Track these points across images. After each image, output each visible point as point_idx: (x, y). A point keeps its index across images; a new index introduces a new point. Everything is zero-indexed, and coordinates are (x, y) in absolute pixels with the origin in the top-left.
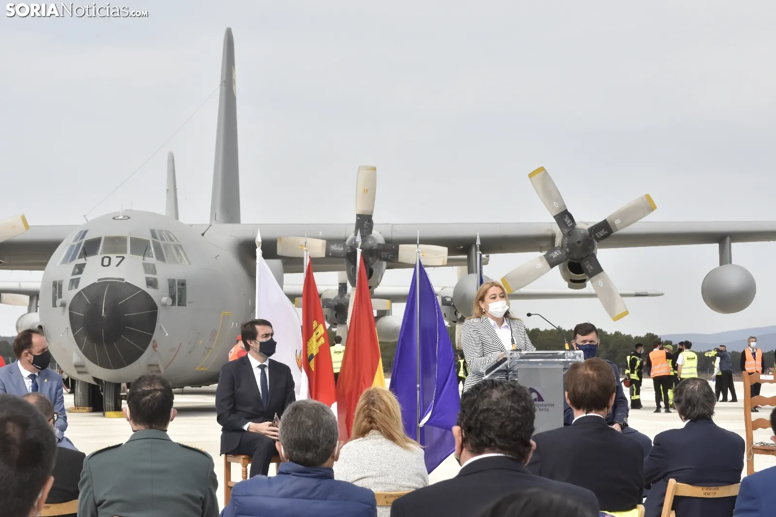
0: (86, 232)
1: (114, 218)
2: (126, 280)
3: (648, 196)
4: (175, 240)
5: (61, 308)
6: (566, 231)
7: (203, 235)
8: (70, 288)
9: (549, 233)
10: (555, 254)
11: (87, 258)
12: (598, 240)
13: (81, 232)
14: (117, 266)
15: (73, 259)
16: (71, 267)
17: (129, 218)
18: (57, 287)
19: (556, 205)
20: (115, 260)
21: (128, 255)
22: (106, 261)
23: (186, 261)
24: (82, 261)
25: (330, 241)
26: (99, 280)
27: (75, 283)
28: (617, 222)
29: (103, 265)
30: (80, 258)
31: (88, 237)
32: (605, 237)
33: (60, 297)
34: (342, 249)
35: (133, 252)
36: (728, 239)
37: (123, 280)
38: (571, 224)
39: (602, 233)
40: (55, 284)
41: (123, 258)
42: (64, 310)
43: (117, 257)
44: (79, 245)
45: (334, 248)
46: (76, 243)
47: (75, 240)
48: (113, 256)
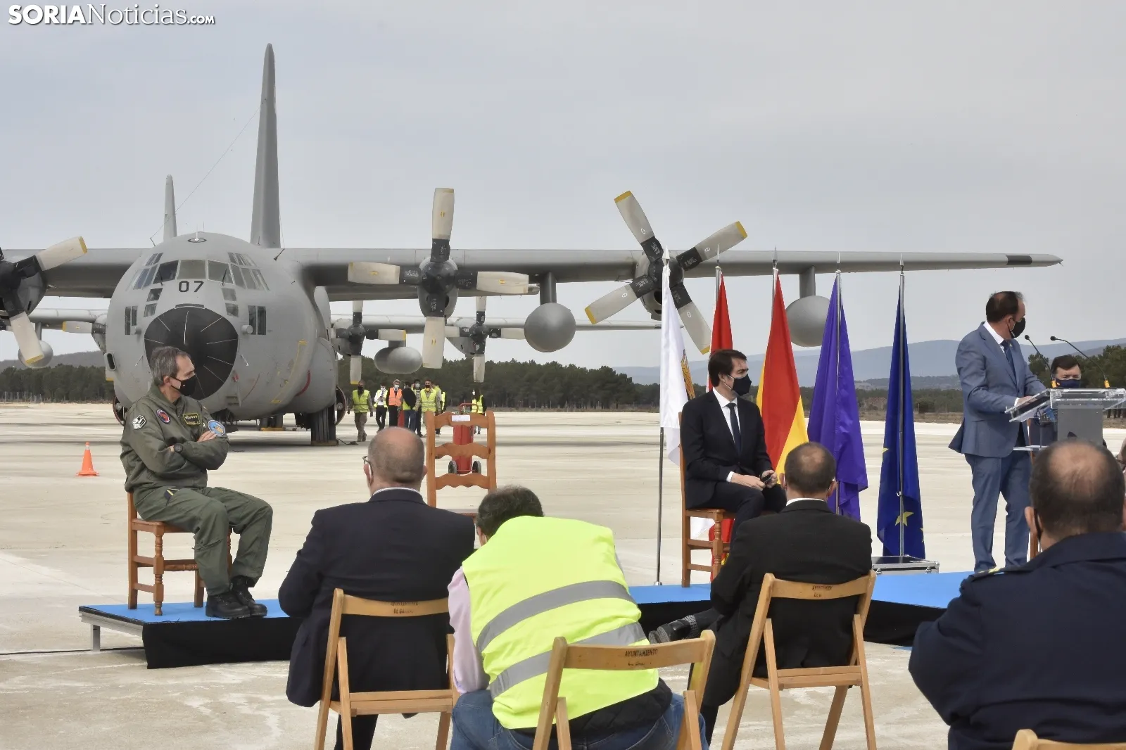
0: (160, 255)
1: (189, 241)
2: (206, 307)
3: (738, 223)
4: (253, 264)
5: (136, 335)
6: (654, 259)
7: (276, 259)
8: (146, 315)
9: (630, 261)
10: (642, 284)
11: (163, 283)
12: (687, 269)
13: (155, 255)
14: (196, 291)
15: (148, 284)
16: (146, 292)
17: (205, 240)
18: (131, 315)
19: (644, 232)
20: (193, 286)
21: (206, 280)
22: (184, 287)
23: (264, 286)
24: (158, 286)
25: (404, 268)
26: (177, 306)
27: (151, 309)
28: (707, 250)
29: (180, 290)
30: (155, 283)
31: (163, 261)
32: (694, 266)
33: (134, 323)
34: (417, 275)
35: (211, 277)
36: (813, 269)
37: (203, 306)
38: (659, 252)
39: (690, 262)
40: (127, 311)
41: (202, 283)
42: (138, 339)
43: (195, 282)
44: (154, 269)
45: (409, 274)
46: (150, 267)
47: (148, 264)
48: (191, 281)
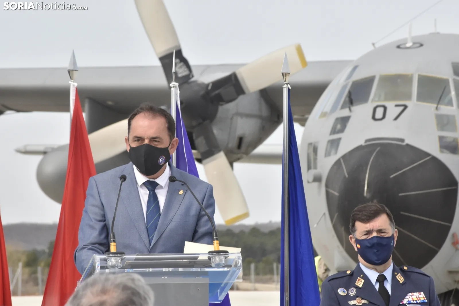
0: (356, 68)
1: (398, 47)
2: (407, 141)
5: (316, 184)
8: (328, 154)
11: (353, 108)
14: (396, 119)
15: (334, 110)
16: (330, 122)
17: (422, 45)
20: (393, 110)
21: (412, 104)
22: (379, 113)
24: (345, 112)
26: (367, 141)
27: (334, 144)
29: (374, 118)
30: (343, 107)
31: (357, 76)
33: (316, 166)
35: (421, 98)
37: (402, 140)
41: (406, 107)
42: (320, 187)
43: (397, 106)
44: (345, 88)
48: (390, 105)
